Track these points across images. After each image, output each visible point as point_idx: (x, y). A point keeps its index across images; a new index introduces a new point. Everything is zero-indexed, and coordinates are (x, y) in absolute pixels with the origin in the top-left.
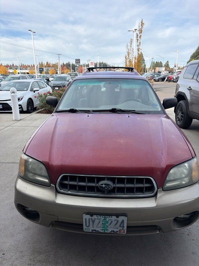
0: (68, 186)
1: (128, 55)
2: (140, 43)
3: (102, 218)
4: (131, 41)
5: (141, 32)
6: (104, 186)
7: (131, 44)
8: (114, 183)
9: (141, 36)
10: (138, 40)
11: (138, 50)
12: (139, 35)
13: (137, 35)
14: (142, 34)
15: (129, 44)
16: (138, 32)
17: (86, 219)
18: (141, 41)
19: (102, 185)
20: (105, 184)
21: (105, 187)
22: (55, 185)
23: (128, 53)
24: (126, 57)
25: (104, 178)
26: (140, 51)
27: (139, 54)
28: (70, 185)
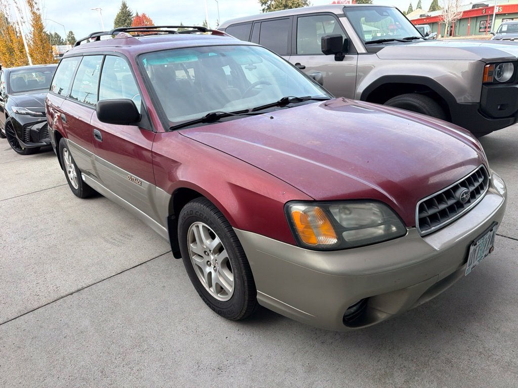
0: (428, 219)
6: (465, 196)
8: (467, 187)
11: (30, 3)
19: (463, 195)
20: (465, 193)
22: (415, 227)
25: (457, 185)
26: (36, 7)
27: (34, 13)
28: (430, 217)
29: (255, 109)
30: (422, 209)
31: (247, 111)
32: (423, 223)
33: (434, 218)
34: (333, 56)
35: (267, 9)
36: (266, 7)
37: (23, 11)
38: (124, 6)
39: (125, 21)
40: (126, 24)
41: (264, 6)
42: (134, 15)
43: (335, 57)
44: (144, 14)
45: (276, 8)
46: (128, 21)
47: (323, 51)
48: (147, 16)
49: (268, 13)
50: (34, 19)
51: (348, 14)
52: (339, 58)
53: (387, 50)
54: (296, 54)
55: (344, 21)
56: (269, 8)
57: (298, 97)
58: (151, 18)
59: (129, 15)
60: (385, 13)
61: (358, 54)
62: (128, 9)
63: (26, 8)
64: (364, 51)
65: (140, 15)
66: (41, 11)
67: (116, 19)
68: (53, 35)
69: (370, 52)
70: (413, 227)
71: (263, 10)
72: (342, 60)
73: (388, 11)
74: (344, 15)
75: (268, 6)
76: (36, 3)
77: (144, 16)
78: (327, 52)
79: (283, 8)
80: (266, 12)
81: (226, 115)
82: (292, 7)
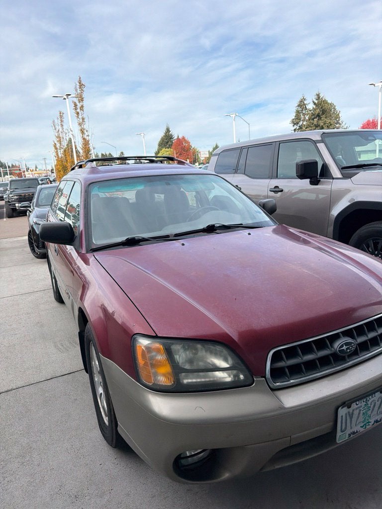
0: (287, 370)
1: (60, 141)
2: (83, 119)
3: (362, 404)
4: (61, 117)
5: (82, 100)
6: (345, 348)
7: (62, 121)
8: (353, 337)
9: (82, 106)
10: (78, 113)
11: (82, 131)
12: (79, 105)
13: (76, 105)
14: (85, 103)
15: (58, 122)
16: (76, 100)
17: (342, 416)
18: (84, 116)
19: (342, 346)
20: (347, 344)
21: (347, 349)
22: (265, 377)
23: (58, 137)
24: (55, 146)
25: (338, 334)
26: (86, 134)
27: (84, 139)
28: (289, 367)
29: (176, 235)
30: (277, 357)
31: (168, 236)
32: (277, 373)
33: (295, 370)
34: (308, 180)
35: (298, 129)
36: (298, 128)
37: (77, 138)
38: (168, 130)
39: (167, 143)
40: (168, 146)
41: (295, 127)
42: (176, 138)
43: (310, 181)
44: (183, 137)
45: (307, 128)
46: (170, 143)
47: (297, 176)
48: (186, 138)
49: (299, 132)
50: (83, 144)
51: (327, 140)
52: (315, 182)
53: (362, 175)
54: (277, 177)
55: (321, 146)
56: (301, 128)
57: (226, 224)
58: (190, 140)
59: (171, 138)
60: (370, 138)
61: (333, 179)
62: (171, 133)
63: (79, 135)
64: (340, 176)
65: (180, 137)
66: (90, 137)
67: (160, 142)
68: (108, 155)
69: (346, 177)
70: (262, 377)
71: (295, 130)
72: (317, 184)
73: (375, 135)
74: (322, 141)
75: (299, 126)
76: (87, 131)
77: (183, 138)
78: (301, 176)
79: (314, 128)
80: (298, 132)
81: (144, 240)
82: (324, 126)
